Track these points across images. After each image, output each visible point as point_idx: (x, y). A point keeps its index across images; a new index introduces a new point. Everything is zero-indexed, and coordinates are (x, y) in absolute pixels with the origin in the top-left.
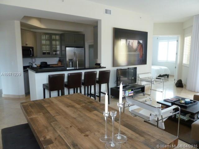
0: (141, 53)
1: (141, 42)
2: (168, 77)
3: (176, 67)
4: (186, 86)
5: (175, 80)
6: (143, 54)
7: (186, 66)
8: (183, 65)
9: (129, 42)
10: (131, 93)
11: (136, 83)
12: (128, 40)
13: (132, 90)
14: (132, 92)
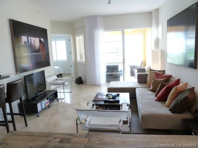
0: (44, 53)
1: (42, 40)
2: (61, 76)
3: (71, 66)
4: (86, 82)
5: (72, 78)
6: (45, 54)
7: (81, 64)
8: (78, 63)
9: (31, 39)
10: (47, 103)
11: (46, 89)
12: (30, 38)
13: (48, 99)
14: (48, 101)
